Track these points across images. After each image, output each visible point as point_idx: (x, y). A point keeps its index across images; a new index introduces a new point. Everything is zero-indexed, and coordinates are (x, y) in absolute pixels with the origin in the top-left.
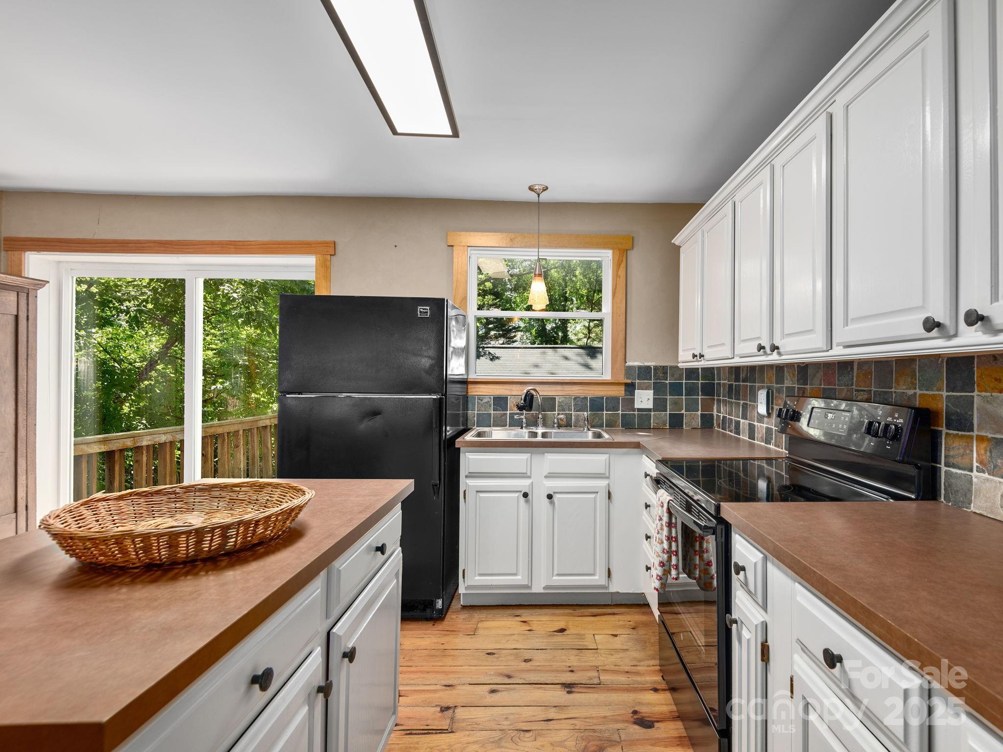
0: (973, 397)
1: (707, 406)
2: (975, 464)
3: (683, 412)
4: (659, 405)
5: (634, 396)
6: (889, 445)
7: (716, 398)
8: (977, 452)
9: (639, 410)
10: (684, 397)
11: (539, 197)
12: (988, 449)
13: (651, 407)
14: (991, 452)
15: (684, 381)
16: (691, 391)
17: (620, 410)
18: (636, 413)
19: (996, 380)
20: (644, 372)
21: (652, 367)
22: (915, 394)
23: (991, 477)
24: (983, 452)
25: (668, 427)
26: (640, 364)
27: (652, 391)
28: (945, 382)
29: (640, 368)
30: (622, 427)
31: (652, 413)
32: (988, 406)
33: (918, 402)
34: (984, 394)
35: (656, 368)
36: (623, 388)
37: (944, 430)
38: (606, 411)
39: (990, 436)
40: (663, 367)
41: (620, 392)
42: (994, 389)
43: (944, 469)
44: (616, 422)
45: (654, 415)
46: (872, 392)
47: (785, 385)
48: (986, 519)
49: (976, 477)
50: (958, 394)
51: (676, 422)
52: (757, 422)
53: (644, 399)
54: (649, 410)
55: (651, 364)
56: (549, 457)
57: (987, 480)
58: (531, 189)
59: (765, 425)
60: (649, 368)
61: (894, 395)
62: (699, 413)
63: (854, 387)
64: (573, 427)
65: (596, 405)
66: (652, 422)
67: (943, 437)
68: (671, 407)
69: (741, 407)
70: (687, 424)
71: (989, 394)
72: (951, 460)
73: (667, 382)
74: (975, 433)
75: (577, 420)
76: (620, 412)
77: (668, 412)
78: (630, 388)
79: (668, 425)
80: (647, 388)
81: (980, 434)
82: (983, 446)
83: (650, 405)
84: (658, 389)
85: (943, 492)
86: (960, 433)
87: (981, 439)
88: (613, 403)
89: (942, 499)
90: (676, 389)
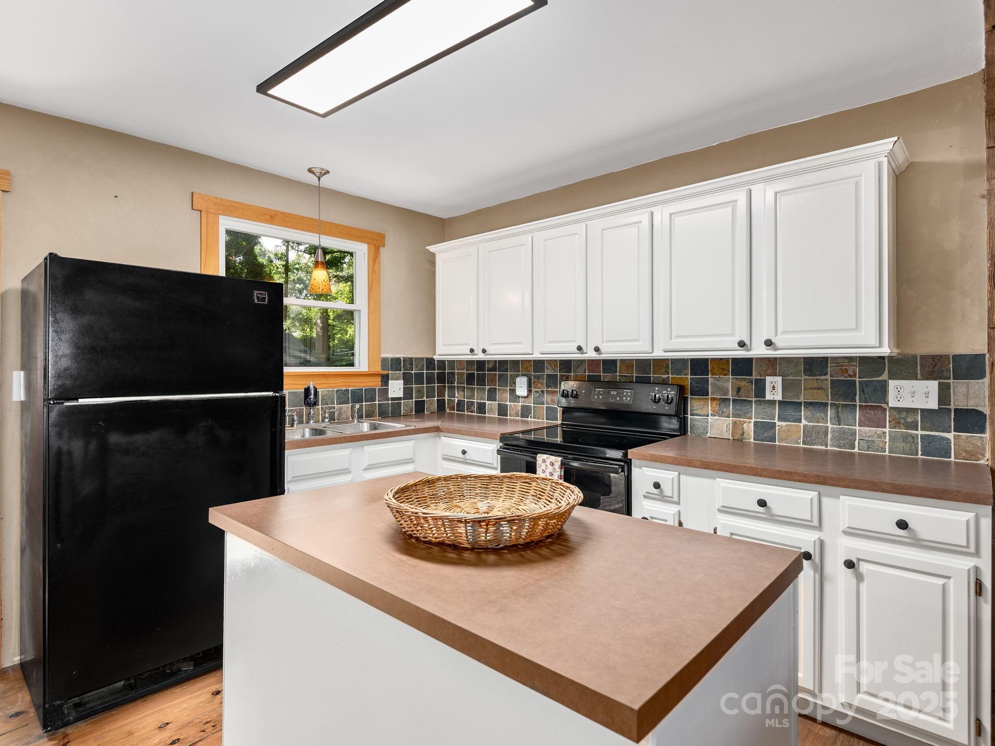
0: (708, 378)
1: (441, 393)
2: (710, 412)
3: (425, 398)
4: (408, 393)
5: (388, 386)
6: (667, 407)
7: (447, 385)
8: (711, 406)
9: (393, 399)
10: (425, 385)
11: (319, 180)
12: (718, 404)
13: (401, 395)
14: (720, 405)
15: (425, 372)
16: (430, 380)
17: (377, 399)
18: (390, 402)
19: (722, 369)
20: (395, 363)
21: (402, 359)
22: (668, 377)
23: (720, 418)
24: (715, 405)
25: (414, 413)
26: (392, 356)
27: (402, 381)
28: (690, 370)
29: (392, 359)
30: (379, 417)
31: (402, 401)
32: (718, 382)
33: (670, 382)
34: (714, 376)
35: (405, 359)
36: (379, 379)
37: (689, 396)
38: (365, 402)
39: (719, 397)
40: (410, 358)
41: (376, 383)
42: (721, 374)
43: (689, 417)
44: (374, 412)
45: (404, 403)
46: (634, 377)
47: (546, 373)
48: (717, 439)
49: (711, 419)
50: (699, 377)
51: (420, 408)
52: (510, 402)
53: (396, 388)
54: (400, 399)
55: (401, 356)
56: (368, 449)
57: (718, 419)
58: (310, 171)
59: (520, 404)
60: (399, 359)
61: (652, 378)
62: (436, 398)
63: (618, 374)
64: (336, 421)
65: (357, 397)
66: (402, 410)
67: (689, 400)
68: (416, 395)
69: (487, 391)
70: (428, 410)
71: (718, 376)
72: (695, 412)
73: (413, 372)
74: (710, 396)
75: (340, 413)
76: (377, 402)
77: (414, 400)
78: (385, 379)
79: (414, 411)
80: (398, 379)
81: (712, 397)
82: (715, 402)
83: (401, 394)
84: (407, 379)
85: (689, 429)
86: (700, 397)
87: (713, 399)
88: (370, 394)
89: (689, 434)
90: (419, 378)
